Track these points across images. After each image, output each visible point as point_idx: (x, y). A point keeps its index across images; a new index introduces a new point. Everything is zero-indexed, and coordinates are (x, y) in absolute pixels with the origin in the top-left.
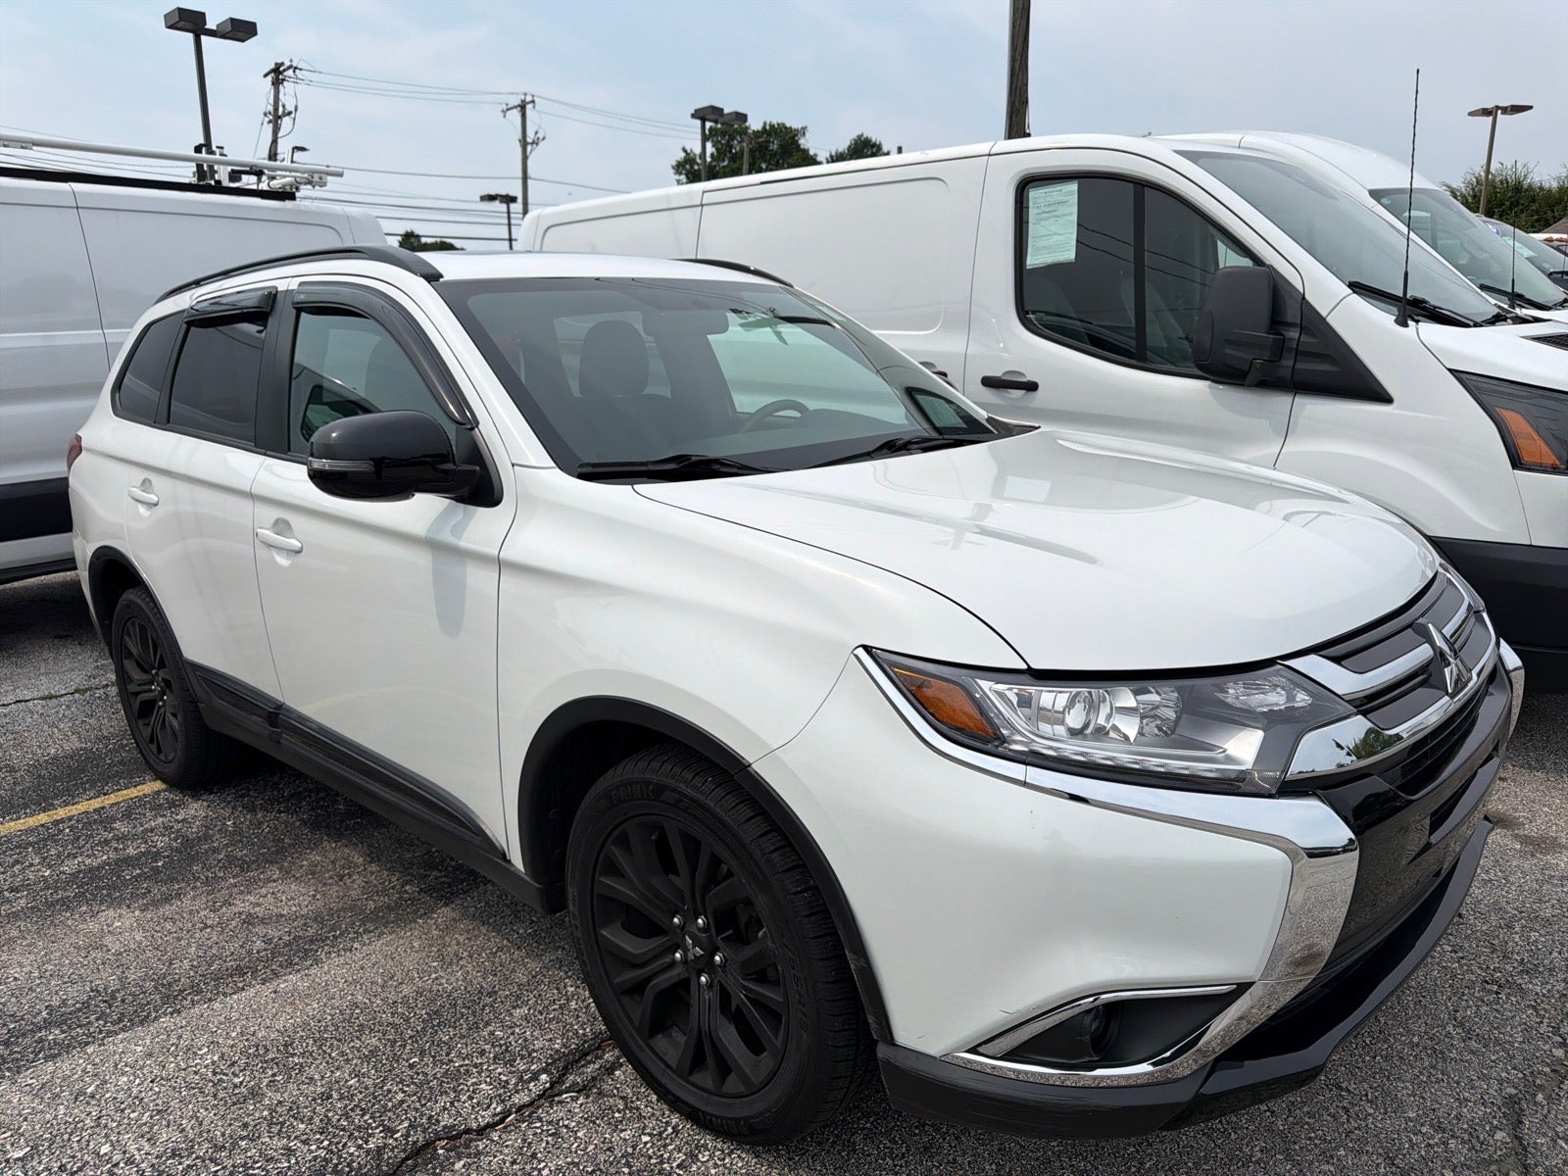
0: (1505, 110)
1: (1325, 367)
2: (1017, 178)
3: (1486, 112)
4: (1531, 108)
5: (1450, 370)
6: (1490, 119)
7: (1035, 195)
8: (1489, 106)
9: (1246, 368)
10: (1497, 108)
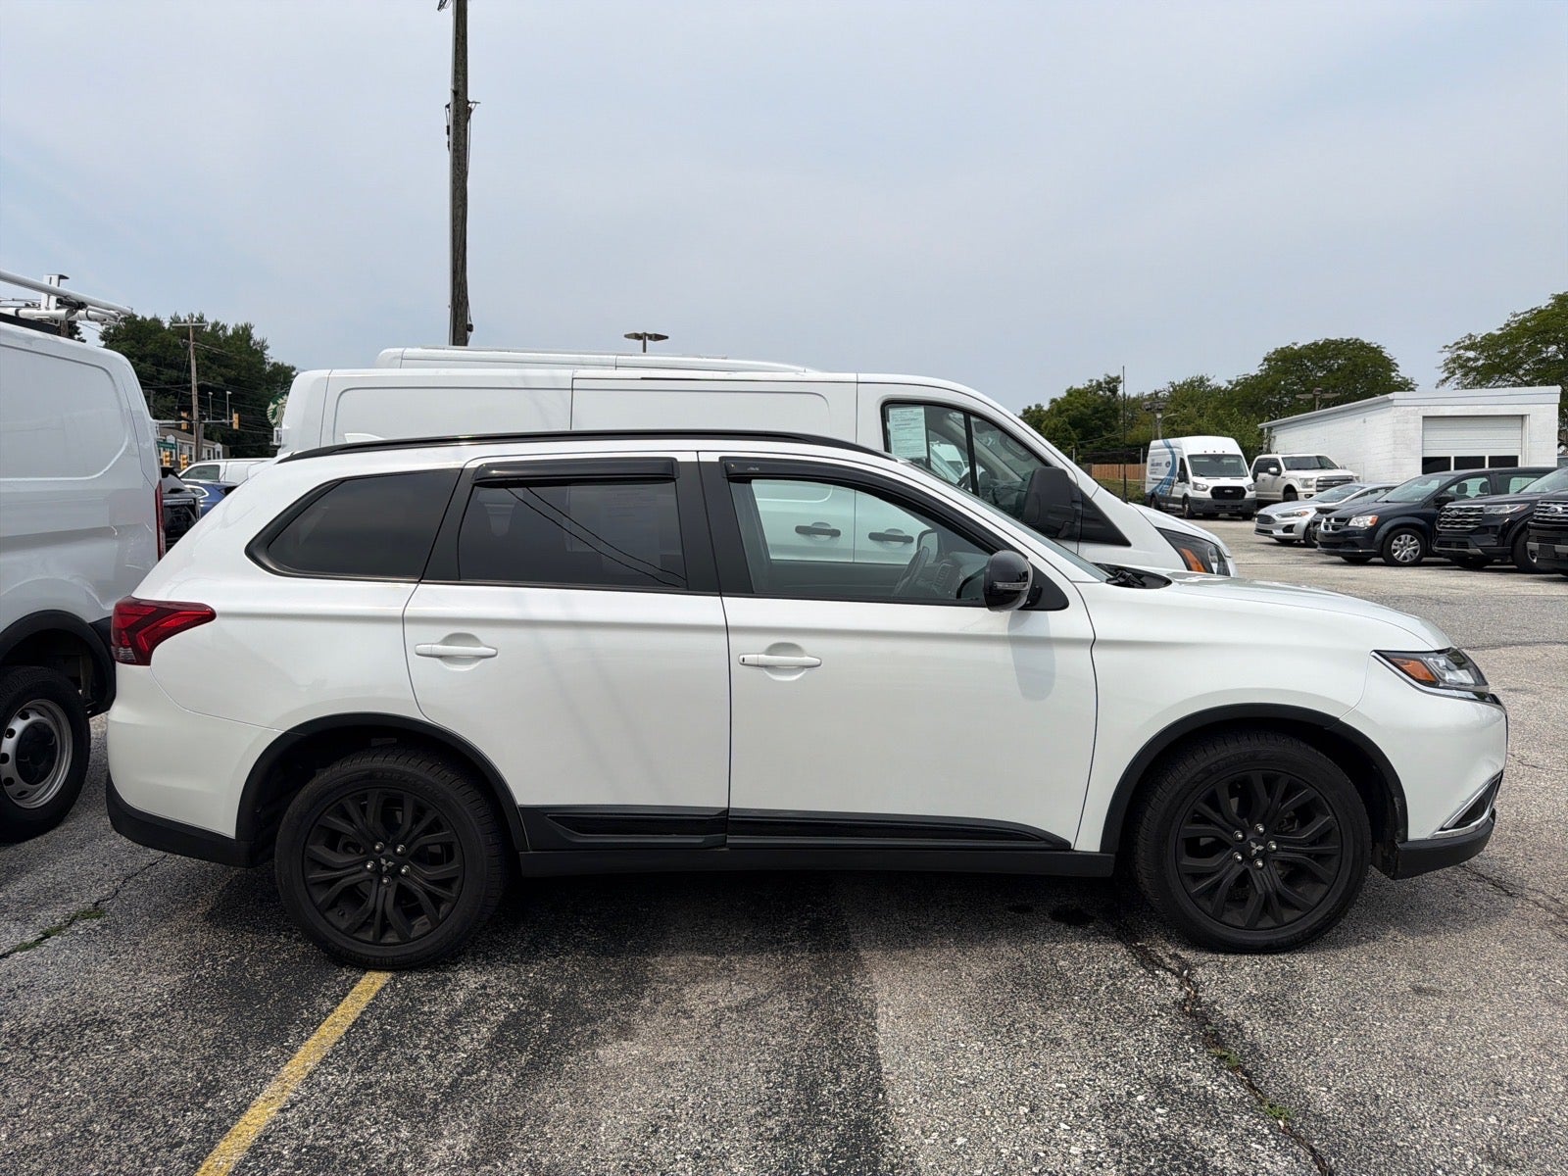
0: (651, 337)
1: (1099, 526)
2: (884, 398)
3: (638, 337)
4: (667, 338)
5: (1159, 529)
6: (641, 342)
7: (892, 412)
8: (640, 332)
9: (1060, 527)
10: (645, 334)
